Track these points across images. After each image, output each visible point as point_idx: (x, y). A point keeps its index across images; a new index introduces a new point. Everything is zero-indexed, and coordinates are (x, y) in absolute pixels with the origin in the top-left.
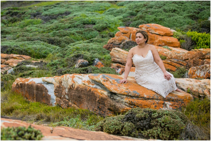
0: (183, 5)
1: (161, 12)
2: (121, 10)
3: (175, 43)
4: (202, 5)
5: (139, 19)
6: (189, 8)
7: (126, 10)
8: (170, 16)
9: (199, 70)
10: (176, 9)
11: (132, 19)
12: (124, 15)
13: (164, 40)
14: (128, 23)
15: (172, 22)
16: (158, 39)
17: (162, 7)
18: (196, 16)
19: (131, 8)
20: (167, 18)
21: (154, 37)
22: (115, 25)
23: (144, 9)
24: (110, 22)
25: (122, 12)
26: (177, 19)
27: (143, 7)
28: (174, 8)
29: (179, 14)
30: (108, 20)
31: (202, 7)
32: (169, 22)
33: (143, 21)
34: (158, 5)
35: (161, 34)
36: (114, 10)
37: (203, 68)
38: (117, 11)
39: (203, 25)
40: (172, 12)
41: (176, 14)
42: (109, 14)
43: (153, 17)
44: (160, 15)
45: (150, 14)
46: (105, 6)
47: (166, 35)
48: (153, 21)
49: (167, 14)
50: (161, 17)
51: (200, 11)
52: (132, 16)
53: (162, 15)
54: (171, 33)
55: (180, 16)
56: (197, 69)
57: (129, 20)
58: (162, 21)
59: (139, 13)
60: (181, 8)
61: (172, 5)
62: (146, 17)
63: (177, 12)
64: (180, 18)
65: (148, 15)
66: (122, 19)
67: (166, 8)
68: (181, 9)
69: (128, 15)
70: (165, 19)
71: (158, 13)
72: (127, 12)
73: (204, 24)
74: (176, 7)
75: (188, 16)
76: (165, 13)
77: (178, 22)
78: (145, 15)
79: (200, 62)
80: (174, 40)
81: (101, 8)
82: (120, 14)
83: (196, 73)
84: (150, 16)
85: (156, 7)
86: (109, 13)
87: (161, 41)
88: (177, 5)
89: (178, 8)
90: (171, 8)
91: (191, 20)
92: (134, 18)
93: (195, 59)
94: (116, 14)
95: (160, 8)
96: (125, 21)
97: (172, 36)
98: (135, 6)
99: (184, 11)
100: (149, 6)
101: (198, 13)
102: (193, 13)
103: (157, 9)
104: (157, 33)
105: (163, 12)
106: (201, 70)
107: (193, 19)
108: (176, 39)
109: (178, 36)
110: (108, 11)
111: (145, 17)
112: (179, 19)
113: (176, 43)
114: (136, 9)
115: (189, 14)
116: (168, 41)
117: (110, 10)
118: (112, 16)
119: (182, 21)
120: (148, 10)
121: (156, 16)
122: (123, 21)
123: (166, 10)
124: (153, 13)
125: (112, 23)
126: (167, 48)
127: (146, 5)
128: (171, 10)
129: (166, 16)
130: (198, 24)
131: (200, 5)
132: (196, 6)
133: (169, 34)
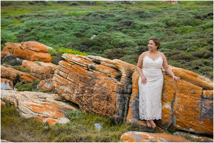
0: (72, 24)
1: (51, 30)
2: (19, 27)
3: (47, 58)
4: (89, 24)
5: (31, 36)
6: (76, 27)
7: (23, 27)
8: (58, 34)
9: (47, 83)
10: (65, 27)
11: (26, 35)
12: (20, 31)
13: (38, 55)
14: (22, 39)
15: (59, 39)
16: (34, 55)
17: (53, 25)
18: (81, 34)
19: (27, 25)
20: (56, 35)
21: (31, 53)
22: (10, 40)
23: (38, 26)
24: (7, 37)
25: (19, 28)
26: (64, 37)
27: (37, 25)
28: (63, 27)
29: (67, 32)
30: (5, 36)
31: (88, 27)
32: (56, 39)
33: (34, 37)
34: (50, 24)
35: (37, 51)
36: (13, 26)
37: (49, 81)
38: (15, 27)
39: (83, 42)
40: (61, 30)
41: (64, 32)
42: (8, 30)
43: (43, 34)
44: (50, 32)
45: (42, 32)
46: (7, 23)
47: (42, 51)
48: (43, 37)
49: (56, 31)
50: (50, 34)
51: (85, 30)
52: (27, 32)
53: (51, 33)
54: (46, 50)
55: (67, 34)
56: (46, 82)
57: (23, 36)
58: (51, 38)
59: (33, 30)
60: (69, 26)
61: (62, 24)
62: (38, 34)
63: (65, 30)
64: (66, 35)
65: (40, 32)
66: (17, 34)
67: (56, 26)
68: (70, 28)
69: (24, 31)
70: (54, 36)
71: (48, 31)
72: (23, 29)
73: (85, 42)
74: (65, 26)
75: (74, 34)
76: (54, 31)
77: (64, 39)
78: (37, 32)
79: (50, 77)
80: (47, 56)
81: (3, 24)
82: (17, 30)
83: (45, 85)
84: (41, 33)
85: (48, 25)
86: (8, 28)
87: (36, 56)
88: (66, 24)
89: (67, 26)
90: (61, 26)
91: (75, 38)
92: (28, 34)
93: (48, 74)
94: (14, 30)
95: (51, 26)
96: (19, 37)
97: (47, 52)
98: (31, 24)
99: (72, 29)
100: (43, 24)
101: (84, 32)
102: (79, 32)
103: (49, 27)
104: (34, 49)
105: (53, 30)
106: (48, 83)
107: (78, 36)
108: (50, 55)
109: (52, 52)
110: (8, 27)
111: (36, 34)
112: (65, 37)
113: (49, 59)
114: (31, 26)
115: (75, 32)
116: (41, 57)
117: (9, 26)
118: (11, 31)
119: (67, 38)
120: (41, 28)
121: (47, 33)
122: (18, 37)
123: (56, 28)
124: (44, 30)
125: (8, 38)
126: (37, 63)
127: (40, 23)
128: (60, 28)
129: (55, 34)
130: (80, 42)
131: (87, 25)
132: (84, 25)
133: (44, 50)
